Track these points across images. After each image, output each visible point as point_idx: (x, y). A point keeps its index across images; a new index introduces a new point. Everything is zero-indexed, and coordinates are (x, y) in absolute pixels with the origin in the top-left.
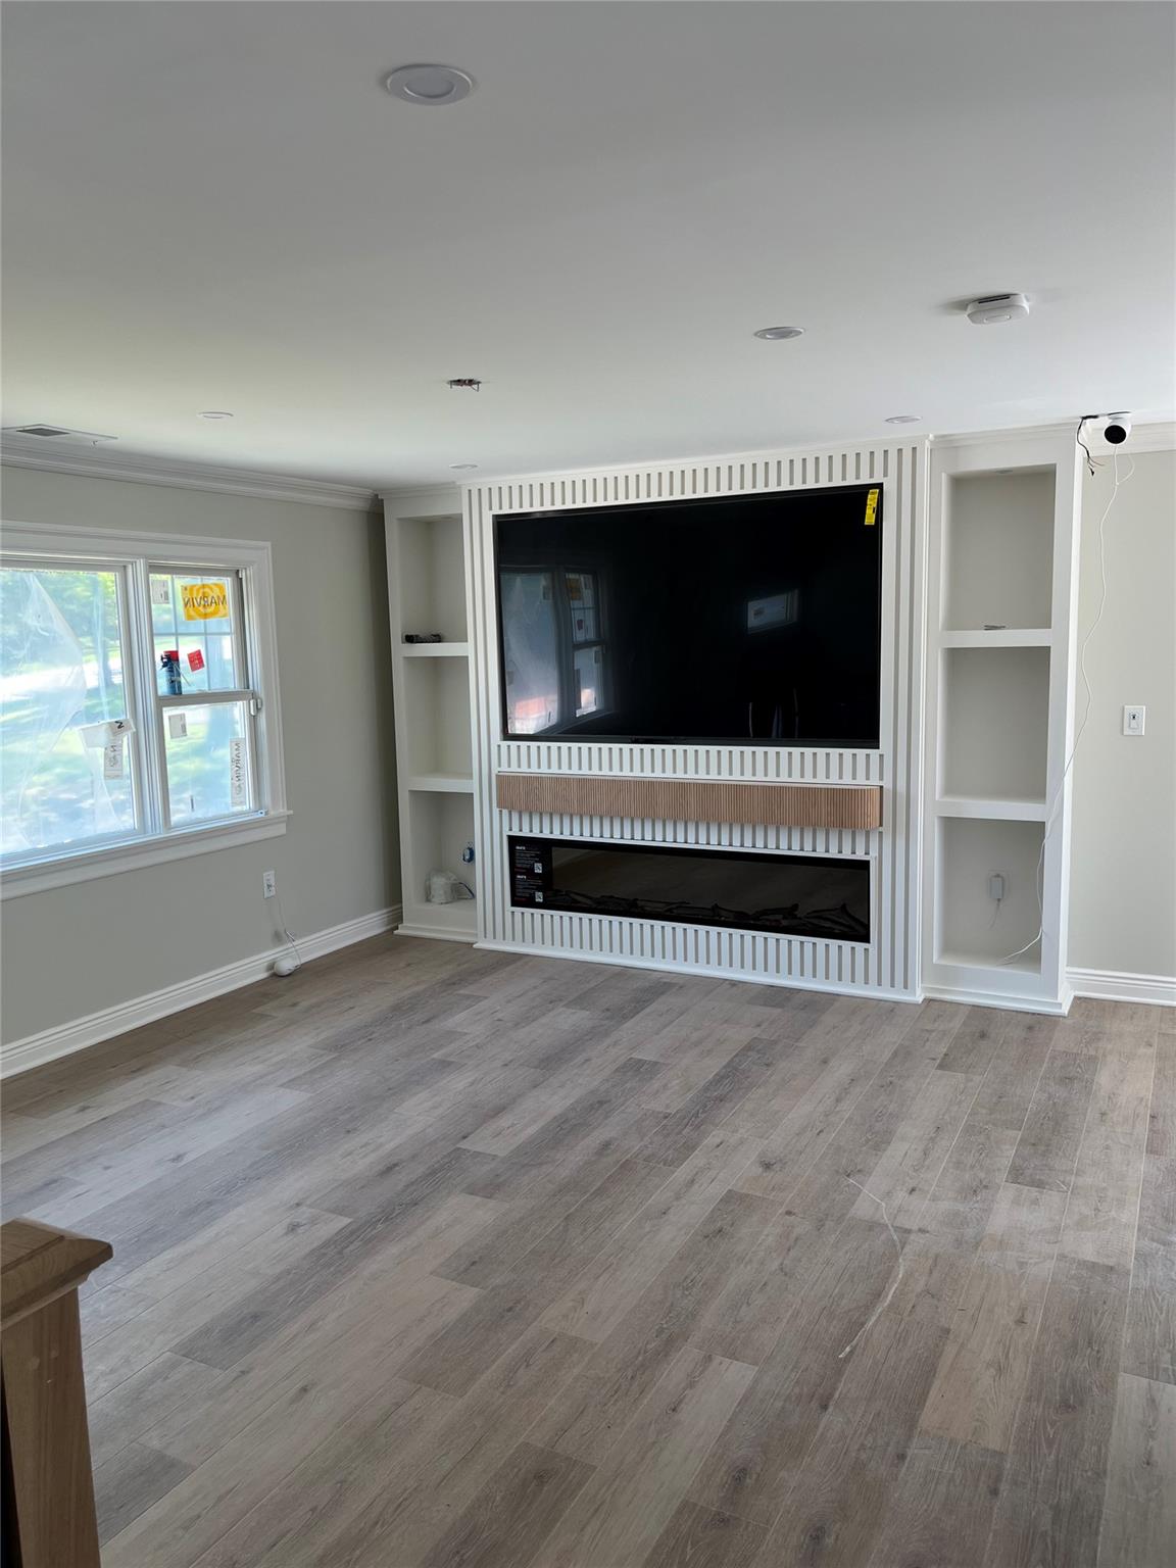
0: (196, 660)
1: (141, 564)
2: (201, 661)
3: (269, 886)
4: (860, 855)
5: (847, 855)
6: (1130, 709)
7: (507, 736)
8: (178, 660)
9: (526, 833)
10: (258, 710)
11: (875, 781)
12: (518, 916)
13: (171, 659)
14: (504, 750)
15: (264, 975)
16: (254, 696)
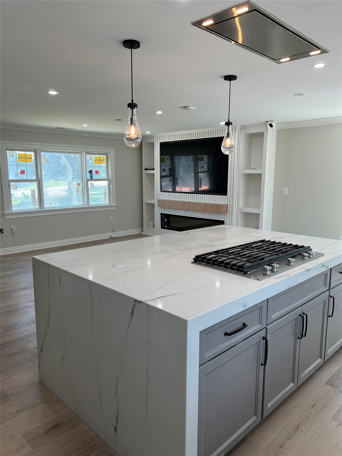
0: (97, 172)
1: (84, 153)
2: (98, 173)
3: (111, 220)
4: (223, 220)
5: (221, 219)
6: (284, 189)
7: (161, 191)
8: (92, 172)
9: (164, 213)
10: (110, 183)
11: (226, 203)
12: (162, 231)
13: (91, 172)
14: (160, 194)
15: (109, 238)
16: (109, 180)
